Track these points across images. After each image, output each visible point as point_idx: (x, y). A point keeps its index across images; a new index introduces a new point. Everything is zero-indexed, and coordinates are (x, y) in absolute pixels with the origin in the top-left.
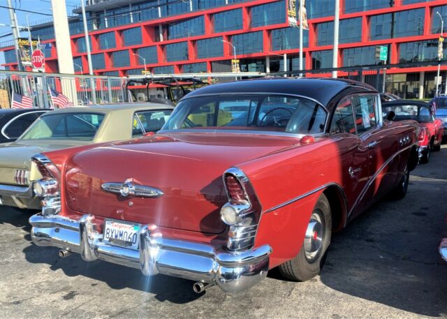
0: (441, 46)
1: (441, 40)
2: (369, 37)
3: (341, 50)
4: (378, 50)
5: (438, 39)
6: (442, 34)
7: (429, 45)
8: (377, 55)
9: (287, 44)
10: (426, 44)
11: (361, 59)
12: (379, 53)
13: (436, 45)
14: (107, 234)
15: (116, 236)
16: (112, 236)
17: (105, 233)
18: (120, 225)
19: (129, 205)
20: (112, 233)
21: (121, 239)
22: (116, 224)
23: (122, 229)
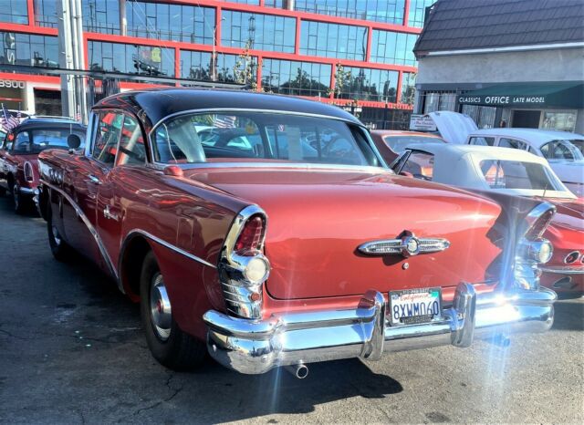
14: (396, 312)
15: (410, 312)
16: (403, 314)
17: (393, 313)
18: (412, 295)
19: (403, 268)
20: (403, 309)
21: (417, 314)
22: (406, 296)
23: (416, 301)
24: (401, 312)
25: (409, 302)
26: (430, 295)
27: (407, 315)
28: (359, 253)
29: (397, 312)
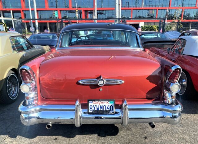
0: (77, 13)
1: (77, 11)
2: (48, 7)
3: (37, 11)
4: (54, 12)
5: (76, 10)
6: (77, 8)
7: (69, 12)
8: (54, 15)
9: (11, 6)
10: (68, 12)
11: (46, 15)
12: (54, 14)
13: (75, 12)
14: (90, 108)
15: (98, 109)
16: (94, 109)
17: (89, 108)
18: (99, 102)
19: (100, 91)
20: (94, 107)
21: (101, 110)
22: (97, 102)
23: (101, 105)
24: (93, 108)
25: (98, 105)
26: (109, 103)
27: (96, 110)
28: (78, 83)
29: (92, 108)
